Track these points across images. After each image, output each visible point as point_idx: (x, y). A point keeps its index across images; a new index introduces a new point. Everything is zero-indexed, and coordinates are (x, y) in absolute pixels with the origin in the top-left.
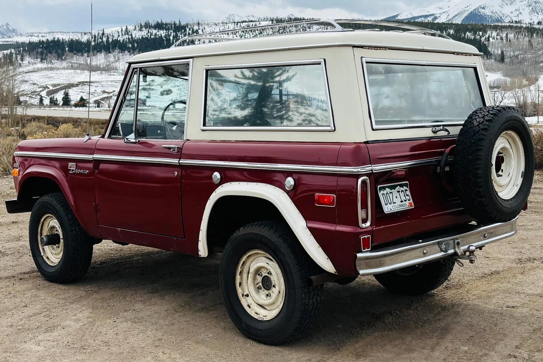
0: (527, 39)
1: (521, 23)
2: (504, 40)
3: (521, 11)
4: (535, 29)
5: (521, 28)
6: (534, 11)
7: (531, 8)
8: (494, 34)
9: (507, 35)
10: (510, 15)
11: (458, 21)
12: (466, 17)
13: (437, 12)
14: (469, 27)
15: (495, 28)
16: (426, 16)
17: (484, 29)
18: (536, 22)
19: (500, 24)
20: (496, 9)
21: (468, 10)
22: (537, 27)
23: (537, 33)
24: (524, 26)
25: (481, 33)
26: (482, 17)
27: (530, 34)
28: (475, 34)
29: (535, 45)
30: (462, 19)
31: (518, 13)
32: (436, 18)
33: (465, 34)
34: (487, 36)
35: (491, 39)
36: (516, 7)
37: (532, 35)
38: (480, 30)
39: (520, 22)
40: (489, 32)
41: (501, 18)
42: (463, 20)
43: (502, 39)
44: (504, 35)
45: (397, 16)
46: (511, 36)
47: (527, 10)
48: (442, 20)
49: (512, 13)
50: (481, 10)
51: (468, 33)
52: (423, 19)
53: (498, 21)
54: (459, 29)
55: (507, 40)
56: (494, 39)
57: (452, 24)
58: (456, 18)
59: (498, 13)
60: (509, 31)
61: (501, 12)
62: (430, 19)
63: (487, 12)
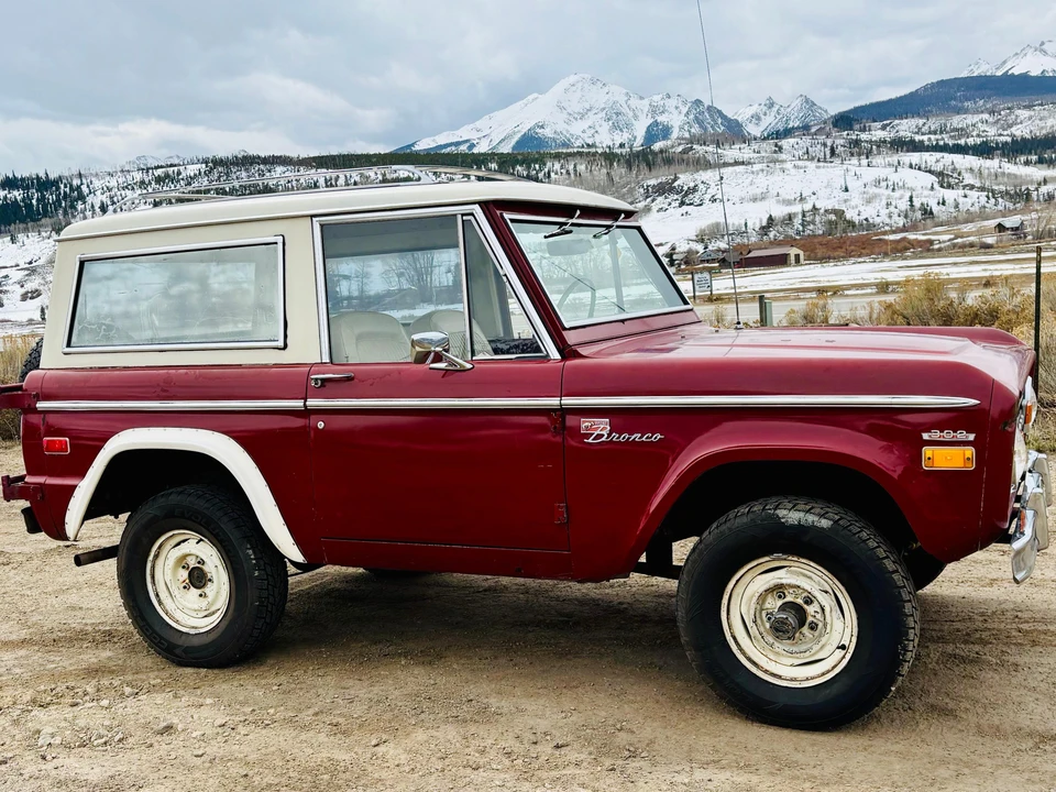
0: (604, 171)
1: (596, 147)
2: (572, 175)
3: (597, 128)
4: (615, 155)
5: (595, 154)
6: (616, 127)
7: (610, 123)
8: (557, 166)
9: (575, 167)
10: (582, 135)
11: (506, 149)
12: (517, 143)
13: (473, 136)
14: (520, 157)
15: (557, 156)
16: (458, 144)
17: (541, 160)
18: (617, 145)
19: (564, 151)
20: (561, 127)
21: (519, 131)
22: (618, 151)
23: (619, 160)
24: (600, 151)
25: (537, 166)
26: (541, 141)
27: (608, 162)
28: (529, 168)
29: (616, 179)
30: (511, 145)
31: (593, 131)
32: (473, 146)
33: (514, 169)
34: (546, 170)
35: (552, 175)
36: (590, 123)
37: (611, 165)
38: (536, 161)
39: (593, 146)
40: (549, 164)
41: (569, 140)
42: (514, 148)
43: (568, 173)
44: (571, 167)
45: (413, 145)
46: (582, 168)
47: (606, 126)
48: (482, 148)
49: (584, 132)
50: (538, 130)
51: (518, 168)
52: (453, 148)
53: (565, 145)
54: (504, 162)
55: (576, 174)
56: (556, 174)
57: (493, 154)
58: (502, 145)
59: (565, 133)
60: (578, 160)
61: (568, 131)
62: (463, 148)
63: (548, 132)
